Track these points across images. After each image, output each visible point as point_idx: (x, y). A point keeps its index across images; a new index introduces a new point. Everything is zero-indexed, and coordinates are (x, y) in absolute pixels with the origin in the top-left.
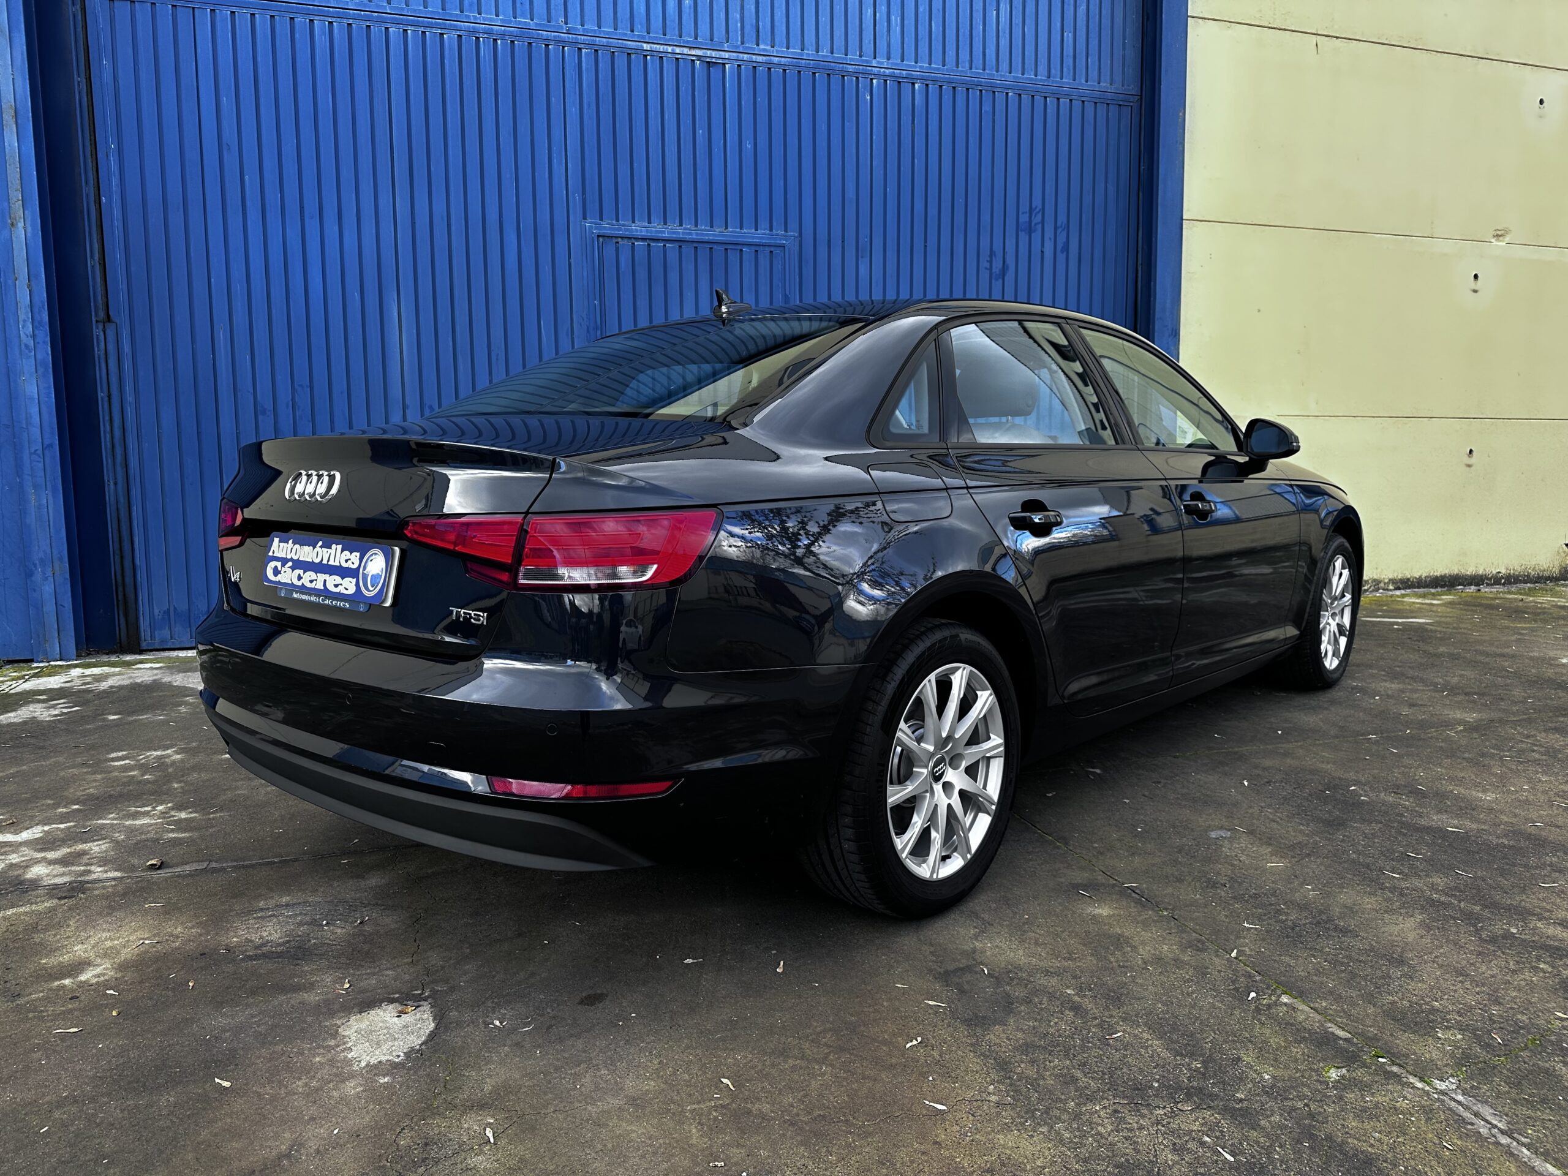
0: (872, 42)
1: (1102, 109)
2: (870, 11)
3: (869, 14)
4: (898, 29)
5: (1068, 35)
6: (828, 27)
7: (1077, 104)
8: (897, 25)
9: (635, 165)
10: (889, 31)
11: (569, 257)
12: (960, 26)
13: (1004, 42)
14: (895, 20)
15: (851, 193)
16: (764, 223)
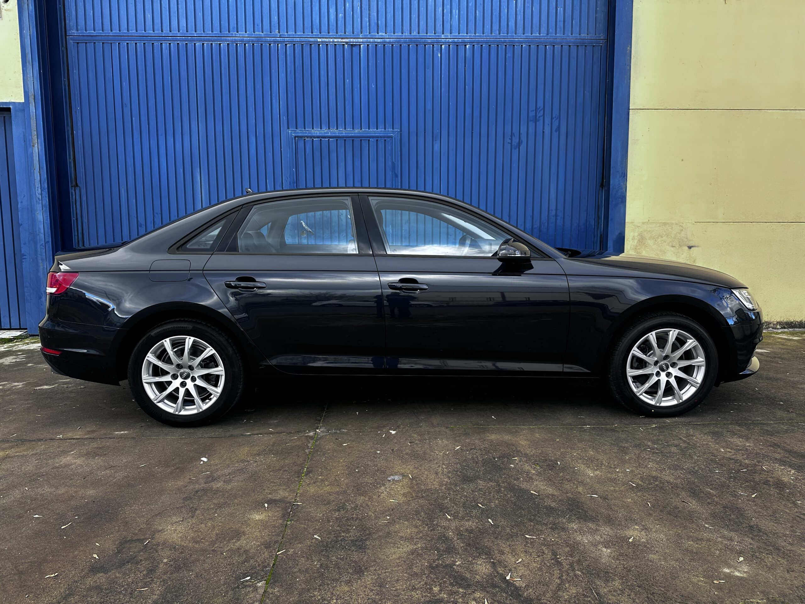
0: (442, 26)
1: (582, 50)
2: (441, 9)
3: (440, 10)
4: (457, 16)
5: (560, 9)
6: (417, 20)
7: (566, 48)
8: (456, 15)
9: (314, 100)
10: (451, 19)
11: (281, 148)
12: (494, 11)
13: (520, 17)
14: (455, 12)
15: (429, 107)
16: (381, 126)
